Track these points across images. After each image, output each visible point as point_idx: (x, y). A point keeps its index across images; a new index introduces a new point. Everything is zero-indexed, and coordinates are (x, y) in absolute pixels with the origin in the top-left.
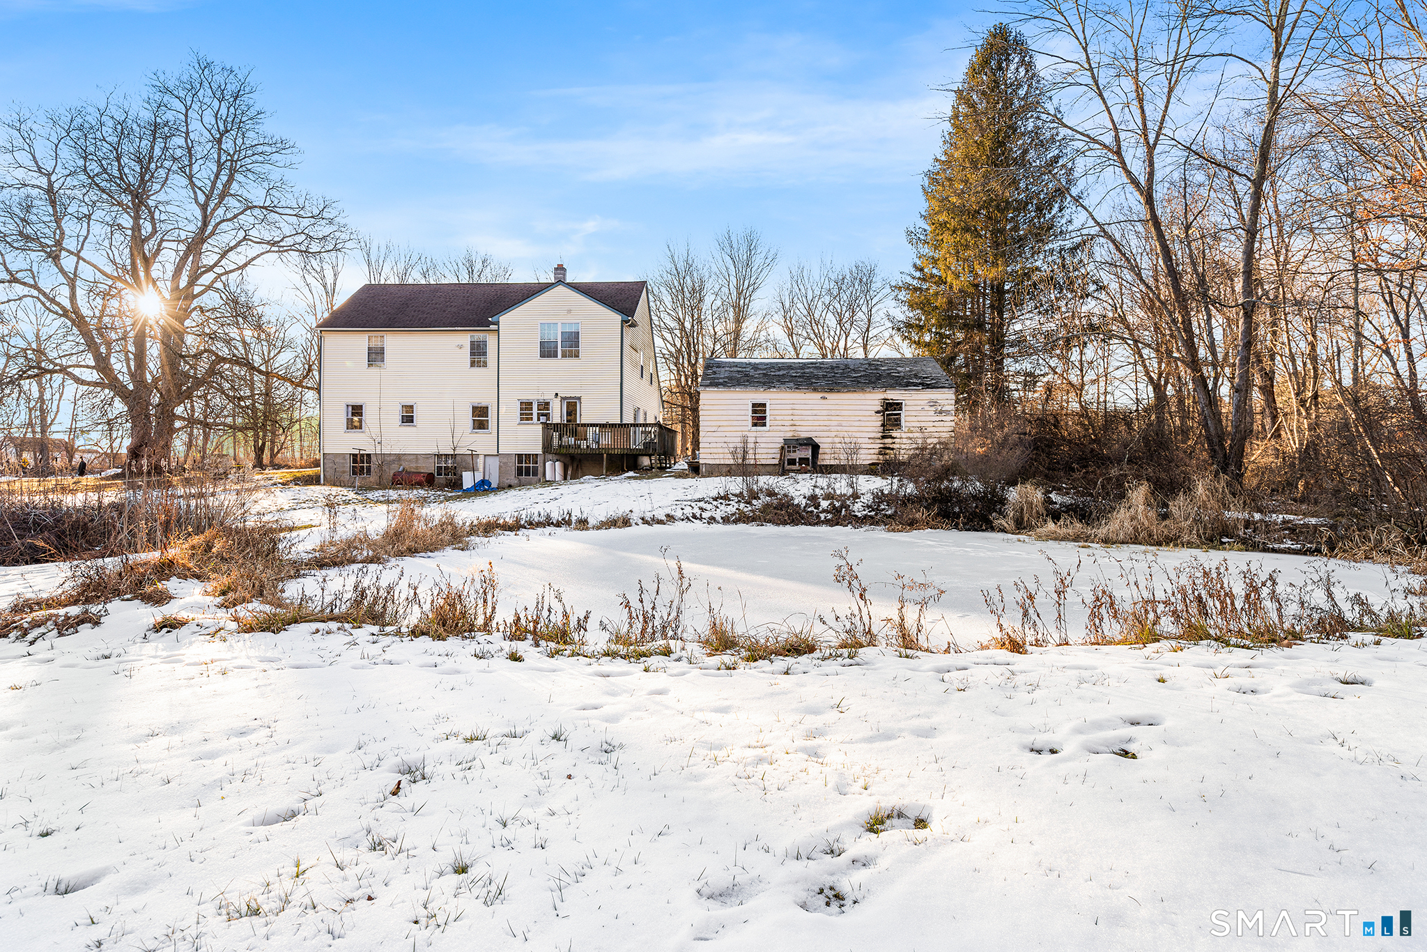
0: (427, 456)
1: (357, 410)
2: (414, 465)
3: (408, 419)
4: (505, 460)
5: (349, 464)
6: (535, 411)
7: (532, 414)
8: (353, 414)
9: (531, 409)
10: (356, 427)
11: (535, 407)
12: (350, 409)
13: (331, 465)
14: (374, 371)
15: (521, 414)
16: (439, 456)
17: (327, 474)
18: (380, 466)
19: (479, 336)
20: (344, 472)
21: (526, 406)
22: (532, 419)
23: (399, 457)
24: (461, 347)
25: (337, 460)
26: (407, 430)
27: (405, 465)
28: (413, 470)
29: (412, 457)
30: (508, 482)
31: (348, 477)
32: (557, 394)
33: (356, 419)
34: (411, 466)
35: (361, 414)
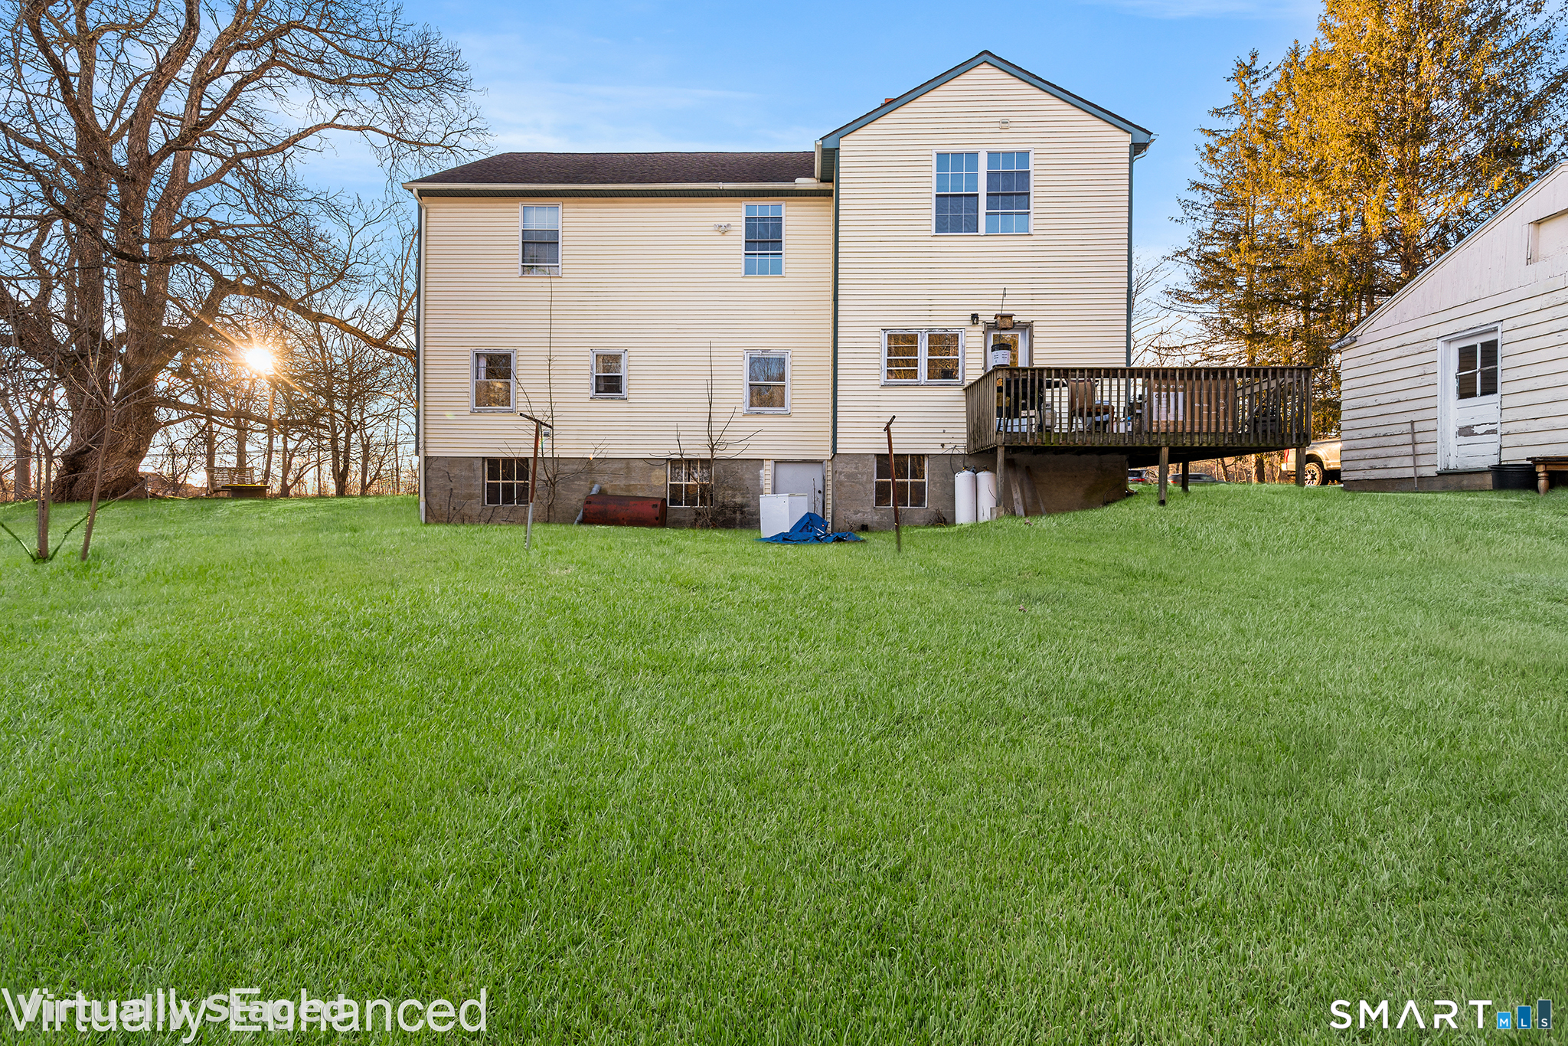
0: (652, 463)
1: (498, 366)
2: (622, 483)
3: (609, 384)
4: (850, 469)
5: (481, 479)
6: (923, 356)
7: (915, 363)
8: (491, 373)
9: (914, 351)
10: (496, 402)
11: (923, 346)
12: (483, 363)
13: (441, 482)
14: (536, 283)
15: (890, 363)
16: (675, 463)
17: (434, 501)
18: (552, 483)
19: (764, 207)
20: (470, 497)
21: (901, 347)
22: (914, 374)
23: (588, 467)
24: (724, 230)
25: (455, 471)
26: (608, 407)
27: (604, 482)
28: (619, 493)
29: (617, 465)
30: (858, 518)
31: (479, 507)
32: (975, 317)
33: (498, 384)
34: (614, 485)
35: (507, 374)
